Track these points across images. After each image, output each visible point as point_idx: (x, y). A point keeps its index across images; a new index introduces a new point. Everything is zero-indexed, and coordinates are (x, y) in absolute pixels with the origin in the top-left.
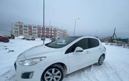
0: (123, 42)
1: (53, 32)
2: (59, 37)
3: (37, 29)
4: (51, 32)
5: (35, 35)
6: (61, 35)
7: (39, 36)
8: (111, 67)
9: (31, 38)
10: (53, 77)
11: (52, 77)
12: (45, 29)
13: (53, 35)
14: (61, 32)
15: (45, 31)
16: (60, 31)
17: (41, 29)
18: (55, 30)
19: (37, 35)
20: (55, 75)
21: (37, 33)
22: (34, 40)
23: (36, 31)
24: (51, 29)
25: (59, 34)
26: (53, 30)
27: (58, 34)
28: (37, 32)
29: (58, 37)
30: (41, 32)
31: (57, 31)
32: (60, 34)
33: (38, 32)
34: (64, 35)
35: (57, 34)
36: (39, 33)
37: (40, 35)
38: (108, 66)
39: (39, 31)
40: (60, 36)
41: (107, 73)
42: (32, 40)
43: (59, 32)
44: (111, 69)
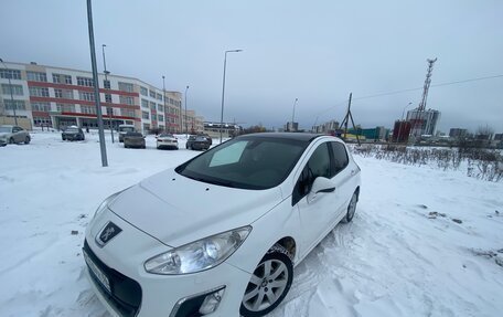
0: (368, 140)
1: (116, 99)
2: (149, 122)
3: (24, 83)
4: (108, 98)
5: (19, 113)
6: (159, 112)
7: (42, 120)
8: (376, 223)
9: (9, 134)
10: (266, 290)
11: (263, 289)
12: (75, 83)
13: (118, 112)
14: (157, 102)
15: (76, 95)
16: (153, 94)
17: (51, 85)
18: (128, 92)
19: (29, 114)
20: (271, 281)
21: (28, 105)
22: (27, 140)
23: (22, 94)
24: (107, 84)
25: (148, 110)
26: (115, 92)
27: (143, 109)
28: (26, 97)
29: (143, 121)
30: (53, 100)
31: (137, 95)
32: (154, 111)
33: (33, 99)
34: (171, 116)
35: (138, 108)
36: (41, 106)
37: (47, 115)
38: (368, 221)
39: (38, 93)
40: (154, 119)
41: (377, 240)
42: (12, 140)
43: (149, 98)
44: (378, 229)
